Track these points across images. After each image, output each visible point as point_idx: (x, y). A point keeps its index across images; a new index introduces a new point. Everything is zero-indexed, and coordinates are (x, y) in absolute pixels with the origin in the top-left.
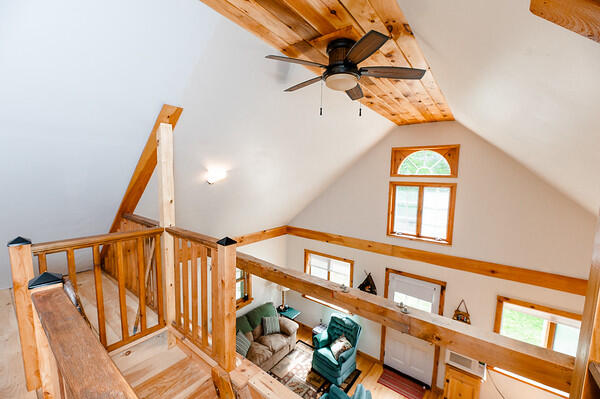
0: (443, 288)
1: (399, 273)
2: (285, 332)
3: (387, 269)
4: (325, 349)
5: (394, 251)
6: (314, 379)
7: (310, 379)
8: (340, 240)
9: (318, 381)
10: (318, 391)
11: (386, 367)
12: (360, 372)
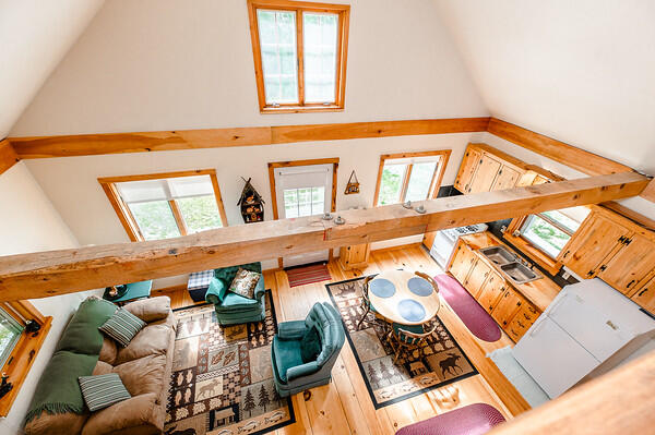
0: (336, 165)
1: (287, 164)
2: (155, 319)
3: (270, 165)
4: (228, 297)
5: (275, 135)
6: (234, 333)
7: (229, 336)
8: (176, 140)
9: (241, 331)
10: (250, 339)
11: (286, 269)
12: (270, 291)
